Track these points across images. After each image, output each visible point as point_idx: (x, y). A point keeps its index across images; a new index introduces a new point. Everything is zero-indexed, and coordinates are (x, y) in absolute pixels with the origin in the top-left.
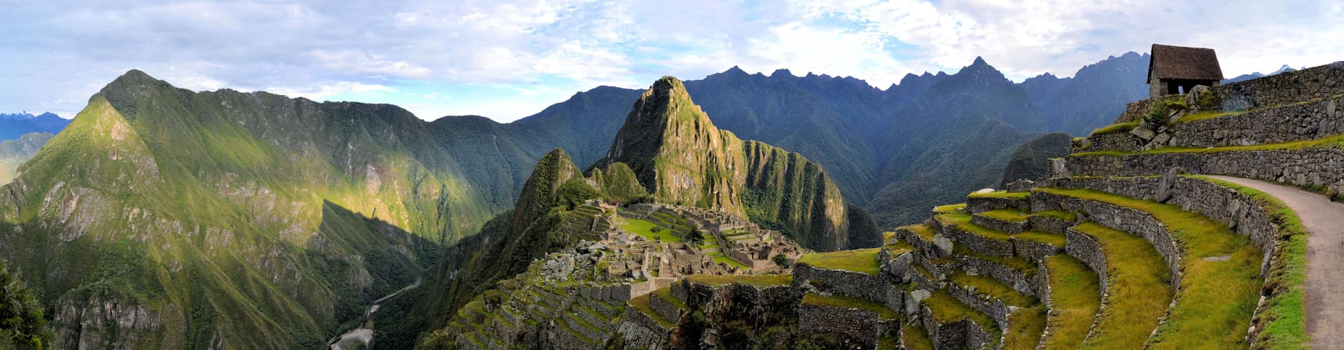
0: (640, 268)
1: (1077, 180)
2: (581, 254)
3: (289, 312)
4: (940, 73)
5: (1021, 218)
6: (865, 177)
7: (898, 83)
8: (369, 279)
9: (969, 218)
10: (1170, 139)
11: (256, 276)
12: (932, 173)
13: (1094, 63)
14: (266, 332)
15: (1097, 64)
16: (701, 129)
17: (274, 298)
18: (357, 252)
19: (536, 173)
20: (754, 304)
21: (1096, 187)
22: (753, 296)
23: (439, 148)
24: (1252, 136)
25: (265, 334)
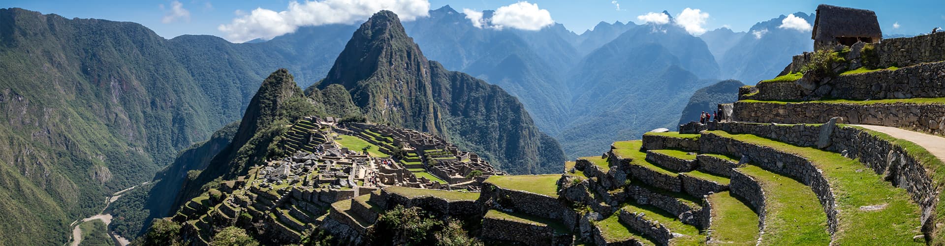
0: (347, 177)
1: (744, 126)
2: (297, 163)
3: (37, 199)
4: (630, 22)
5: (692, 157)
6: (558, 110)
7: (592, 29)
8: (109, 175)
9: (644, 155)
10: (832, 90)
11: (10, 170)
12: (617, 110)
13: (767, 21)
14: (17, 215)
15: (769, 21)
16: (413, 57)
17: (24, 188)
18: (99, 153)
19: (262, 90)
20: (444, 214)
21: (761, 132)
22: (443, 207)
23: (177, 63)
24: (908, 90)
25: (16, 216)
